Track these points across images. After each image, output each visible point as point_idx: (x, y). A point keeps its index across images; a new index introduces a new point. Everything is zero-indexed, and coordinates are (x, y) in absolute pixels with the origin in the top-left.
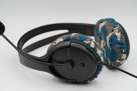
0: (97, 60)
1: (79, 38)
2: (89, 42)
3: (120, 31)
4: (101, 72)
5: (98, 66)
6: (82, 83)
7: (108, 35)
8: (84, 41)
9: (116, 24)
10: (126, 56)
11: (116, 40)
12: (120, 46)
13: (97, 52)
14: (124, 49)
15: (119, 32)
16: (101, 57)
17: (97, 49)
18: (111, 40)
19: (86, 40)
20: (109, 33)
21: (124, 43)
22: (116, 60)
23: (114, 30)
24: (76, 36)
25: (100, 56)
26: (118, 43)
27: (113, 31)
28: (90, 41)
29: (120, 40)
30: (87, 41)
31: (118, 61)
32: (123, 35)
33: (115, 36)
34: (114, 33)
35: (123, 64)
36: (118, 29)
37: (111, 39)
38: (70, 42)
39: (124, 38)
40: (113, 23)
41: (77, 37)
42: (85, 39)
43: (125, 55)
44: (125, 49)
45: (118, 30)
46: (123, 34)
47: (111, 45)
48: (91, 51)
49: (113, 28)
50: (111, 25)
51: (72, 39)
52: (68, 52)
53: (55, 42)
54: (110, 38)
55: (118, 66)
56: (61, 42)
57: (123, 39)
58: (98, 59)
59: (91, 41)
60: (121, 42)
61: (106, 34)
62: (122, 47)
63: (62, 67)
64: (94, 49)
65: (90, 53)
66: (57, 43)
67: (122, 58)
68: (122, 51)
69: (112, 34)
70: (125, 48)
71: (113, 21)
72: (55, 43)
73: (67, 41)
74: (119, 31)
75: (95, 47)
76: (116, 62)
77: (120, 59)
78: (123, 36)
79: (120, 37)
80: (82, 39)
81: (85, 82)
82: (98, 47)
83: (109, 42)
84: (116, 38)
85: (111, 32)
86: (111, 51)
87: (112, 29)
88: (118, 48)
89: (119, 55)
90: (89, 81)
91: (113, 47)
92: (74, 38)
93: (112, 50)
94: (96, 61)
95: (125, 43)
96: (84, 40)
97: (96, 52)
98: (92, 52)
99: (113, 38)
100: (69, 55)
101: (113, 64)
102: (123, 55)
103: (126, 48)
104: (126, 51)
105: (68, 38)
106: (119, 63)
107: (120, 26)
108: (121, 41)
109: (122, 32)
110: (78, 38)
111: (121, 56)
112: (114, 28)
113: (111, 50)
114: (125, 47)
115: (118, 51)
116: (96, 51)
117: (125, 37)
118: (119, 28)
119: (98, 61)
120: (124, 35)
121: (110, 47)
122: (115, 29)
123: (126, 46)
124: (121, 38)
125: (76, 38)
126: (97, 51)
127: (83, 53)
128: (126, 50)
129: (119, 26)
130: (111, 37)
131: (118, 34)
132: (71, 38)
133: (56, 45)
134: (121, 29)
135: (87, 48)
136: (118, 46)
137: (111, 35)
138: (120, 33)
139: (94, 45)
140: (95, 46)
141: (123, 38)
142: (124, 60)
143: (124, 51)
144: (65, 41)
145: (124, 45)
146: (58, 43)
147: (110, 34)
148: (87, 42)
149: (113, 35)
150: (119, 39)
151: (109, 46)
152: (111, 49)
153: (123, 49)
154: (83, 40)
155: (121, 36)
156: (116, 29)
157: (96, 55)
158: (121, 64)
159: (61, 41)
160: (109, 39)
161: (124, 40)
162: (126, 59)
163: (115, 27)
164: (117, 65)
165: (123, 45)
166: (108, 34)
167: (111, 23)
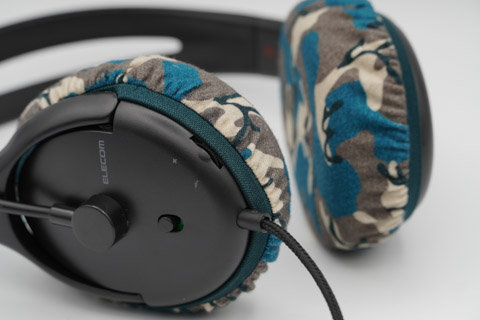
0: (245, 206)
1: (163, 83)
2: (212, 104)
3: (387, 64)
4: (269, 264)
5: (251, 234)
6: (177, 310)
7: (321, 80)
8: (185, 101)
9: (371, 26)
10: (409, 193)
11: (360, 106)
12: (378, 139)
13: (251, 162)
14: (395, 159)
15: (377, 68)
16: (268, 190)
17: (252, 147)
18: (334, 106)
19: (197, 93)
20: (329, 72)
21: (399, 125)
22: (355, 210)
23: (354, 53)
24: (152, 70)
25: (264, 181)
26: (369, 125)
27: (348, 60)
28: (216, 99)
29: (380, 111)
30: (203, 99)
31: (363, 218)
32: (396, 86)
33: (358, 90)
34: (355, 71)
35: (392, 232)
36: (375, 52)
37: (333, 101)
38: (116, 101)
39: (400, 99)
40: (356, 17)
41: (155, 76)
42: (195, 88)
43: (403, 190)
44: (403, 159)
45: (373, 58)
46: (398, 82)
47: (329, 133)
48: (216, 153)
49: (351, 46)
50: (342, 30)
51: (129, 83)
52: (102, 149)
53: (46, 96)
54: (329, 94)
55: (364, 240)
56: (72, 95)
57: (396, 105)
58: (252, 198)
59: (222, 100)
60: (381, 118)
61: (315, 74)
62: (386, 149)
63: (71, 224)
64: (235, 144)
65: (212, 163)
66: (54, 100)
67: (386, 203)
68: (383, 171)
69: (343, 77)
70: (402, 154)
71: (361, 12)
72: (49, 101)
73: (103, 91)
74: (381, 62)
75: (241, 133)
76: (356, 221)
77: (373, 205)
78: (397, 92)
79: (379, 92)
80: (178, 90)
81: (193, 308)
82: (257, 136)
83: (326, 115)
84: (358, 99)
85: (339, 67)
86: (329, 164)
87: (347, 50)
88: (363, 148)
89: (369, 187)
90: (212, 304)
91: (342, 145)
92: (140, 77)
93: (336, 159)
94: (240, 210)
95: (406, 127)
96: (187, 94)
97: (243, 159)
98: (220, 163)
99: (346, 99)
100: (104, 169)
101: (341, 231)
102: (392, 187)
103: (408, 156)
104: (406, 172)
105: (107, 77)
106: (371, 227)
107: (389, 40)
108: (388, 115)
109: (398, 69)
110: (159, 81)
111: (378, 195)
112: (354, 48)
113: (329, 160)
114: (403, 150)
115: (364, 165)
116: (243, 157)
117: (408, 96)
118: (386, 46)
119: (249, 207)
120: (401, 88)
121: (327, 141)
122: (359, 50)
123: (407, 146)
124: (386, 102)
125: (147, 83)
126: (249, 154)
127: (175, 161)
128: (407, 163)
129: (384, 37)
130: (334, 92)
131: (373, 81)
132: (125, 79)
133: (53, 108)
134: (394, 53)
135: (196, 138)
136: (363, 141)
137: (338, 82)
138: (384, 73)
139: (237, 123)
140: (239, 129)
141: (396, 98)
142: (398, 215)
143: (398, 168)
144: (91, 90)
145: (399, 134)
146: (61, 100)
147: (334, 77)
148: (201, 107)
149: (346, 81)
150: (374, 106)
151: (322, 137)
152: (329, 154)
153: (389, 160)
154: (181, 91)
155: (385, 89)
156: (363, 53)
157: (239, 175)
158: (381, 235)
159: (72, 90)
160: (327, 100)
161: (403, 112)
162: (409, 209)
163: (362, 43)
164: (362, 235)
165: (393, 138)
166: (324, 76)
167: (347, 17)
